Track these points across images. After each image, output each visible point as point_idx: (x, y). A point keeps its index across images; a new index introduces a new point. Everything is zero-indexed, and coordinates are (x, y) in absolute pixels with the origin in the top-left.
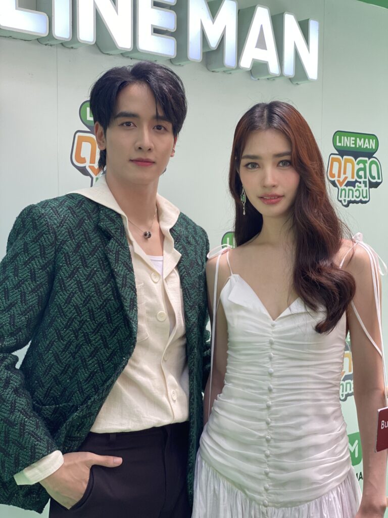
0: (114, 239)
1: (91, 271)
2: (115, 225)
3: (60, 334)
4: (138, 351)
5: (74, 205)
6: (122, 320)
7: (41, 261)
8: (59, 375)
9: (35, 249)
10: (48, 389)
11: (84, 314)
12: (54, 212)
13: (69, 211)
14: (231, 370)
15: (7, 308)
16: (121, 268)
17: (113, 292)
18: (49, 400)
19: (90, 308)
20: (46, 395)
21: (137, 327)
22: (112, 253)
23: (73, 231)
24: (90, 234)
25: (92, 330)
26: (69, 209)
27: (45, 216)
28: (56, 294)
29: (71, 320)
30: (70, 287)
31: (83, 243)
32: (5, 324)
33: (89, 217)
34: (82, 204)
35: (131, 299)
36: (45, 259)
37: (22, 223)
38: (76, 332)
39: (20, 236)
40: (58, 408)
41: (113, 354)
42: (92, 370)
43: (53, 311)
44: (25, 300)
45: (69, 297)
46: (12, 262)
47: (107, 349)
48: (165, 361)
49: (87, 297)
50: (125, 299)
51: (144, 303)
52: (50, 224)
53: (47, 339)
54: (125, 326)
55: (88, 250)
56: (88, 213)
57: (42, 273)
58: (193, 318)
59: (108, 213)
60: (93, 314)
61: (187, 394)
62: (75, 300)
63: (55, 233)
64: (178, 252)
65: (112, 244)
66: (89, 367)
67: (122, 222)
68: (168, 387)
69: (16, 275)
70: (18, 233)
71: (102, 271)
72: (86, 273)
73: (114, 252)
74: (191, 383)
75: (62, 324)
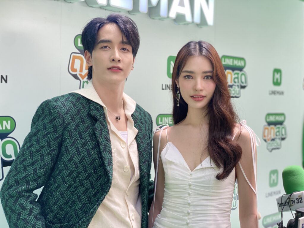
0: (99, 122)
1: (85, 142)
2: (99, 113)
3: (65, 180)
4: (112, 190)
5: (75, 100)
6: (103, 172)
7: (54, 135)
8: (62, 205)
9: (50, 128)
10: (56, 214)
11: (80, 168)
12: (63, 105)
13: (72, 104)
14: (166, 200)
15: (32, 164)
16: (103, 140)
17: (98, 155)
18: (56, 220)
19: (84, 164)
20: (55, 217)
21: (112, 176)
22: (98, 130)
23: (74, 117)
24: (84, 119)
25: (84, 178)
26: (72, 103)
27: (57, 107)
28: (63, 156)
29: (72, 171)
30: (72, 151)
31: (80, 124)
32: (31, 174)
33: (84, 108)
34: (79, 100)
35: (109, 159)
36: (57, 134)
37: (42, 111)
38: (74, 179)
39: (41, 119)
40: (63, 226)
41: (97, 192)
42: (84, 202)
43: (61, 166)
44: (43, 159)
45: (71, 157)
46: (36, 135)
47: (94, 189)
48: (127, 196)
49: (82, 157)
50: (105, 159)
51: (116, 161)
52: (60, 112)
53: (56, 183)
54: (105, 175)
55: (83, 129)
56: (84, 105)
57: (55, 143)
58: (145, 170)
59: (95, 106)
60: (85, 168)
61: (140, 215)
62: (75, 160)
63: (63, 118)
64: (136, 129)
65: (98, 125)
66: (82, 200)
67: (103, 111)
68: (130, 212)
69: (38, 143)
70: (39, 117)
71: (92, 142)
72: (81, 143)
73: (99, 130)
74: (143, 209)
75: (66, 174)
